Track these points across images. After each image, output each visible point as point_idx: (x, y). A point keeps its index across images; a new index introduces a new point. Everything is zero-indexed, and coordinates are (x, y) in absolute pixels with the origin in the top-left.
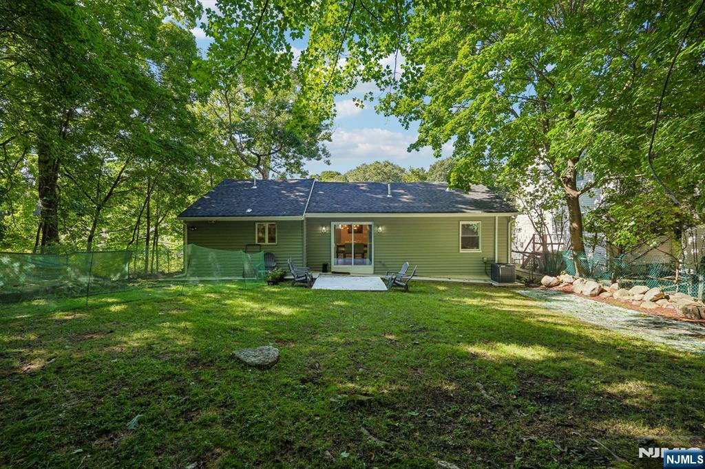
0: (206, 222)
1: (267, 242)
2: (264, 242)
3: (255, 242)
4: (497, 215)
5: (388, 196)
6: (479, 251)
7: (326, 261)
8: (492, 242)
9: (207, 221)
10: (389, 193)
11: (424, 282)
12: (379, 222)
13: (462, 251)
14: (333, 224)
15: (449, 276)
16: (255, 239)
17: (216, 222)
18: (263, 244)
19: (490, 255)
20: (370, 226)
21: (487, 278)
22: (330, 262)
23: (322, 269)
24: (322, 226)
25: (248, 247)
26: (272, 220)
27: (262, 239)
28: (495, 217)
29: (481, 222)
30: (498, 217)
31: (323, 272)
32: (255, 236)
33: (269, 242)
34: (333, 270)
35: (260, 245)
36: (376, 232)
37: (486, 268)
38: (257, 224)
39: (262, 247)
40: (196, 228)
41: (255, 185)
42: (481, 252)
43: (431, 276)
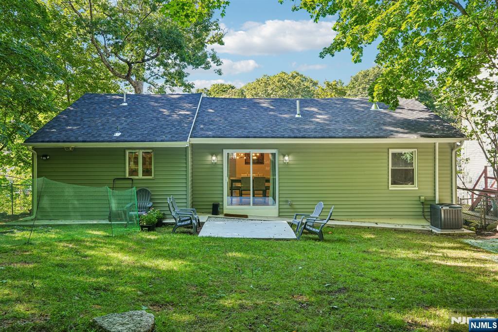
0: (62, 149)
1: (140, 176)
2: (137, 175)
3: (125, 175)
4: (438, 141)
5: (297, 116)
6: (415, 188)
7: (217, 200)
8: (432, 175)
10: (298, 112)
11: (344, 227)
12: (285, 150)
13: (393, 188)
14: (226, 152)
15: (376, 221)
16: (125, 172)
17: (75, 149)
18: (136, 177)
19: (429, 194)
20: (274, 155)
21: (425, 223)
22: (223, 201)
23: (211, 211)
24: (212, 155)
25: (117, 182)
26: (148, 146)
27: (134, 172)
28: (435, 143)
29: (416, 150)
30: (439, 143)
31: (213, 214)
32: (125, 168)
33: (143, 176)
34: (225, 212)
35: (132, 179)
36: (281, 162)
37: (423, 210)
38: (127, 152)
39: (134, 182)
40: (48, 157)
41: (125, 101)
42: (417, 188)
43: (353, 220)
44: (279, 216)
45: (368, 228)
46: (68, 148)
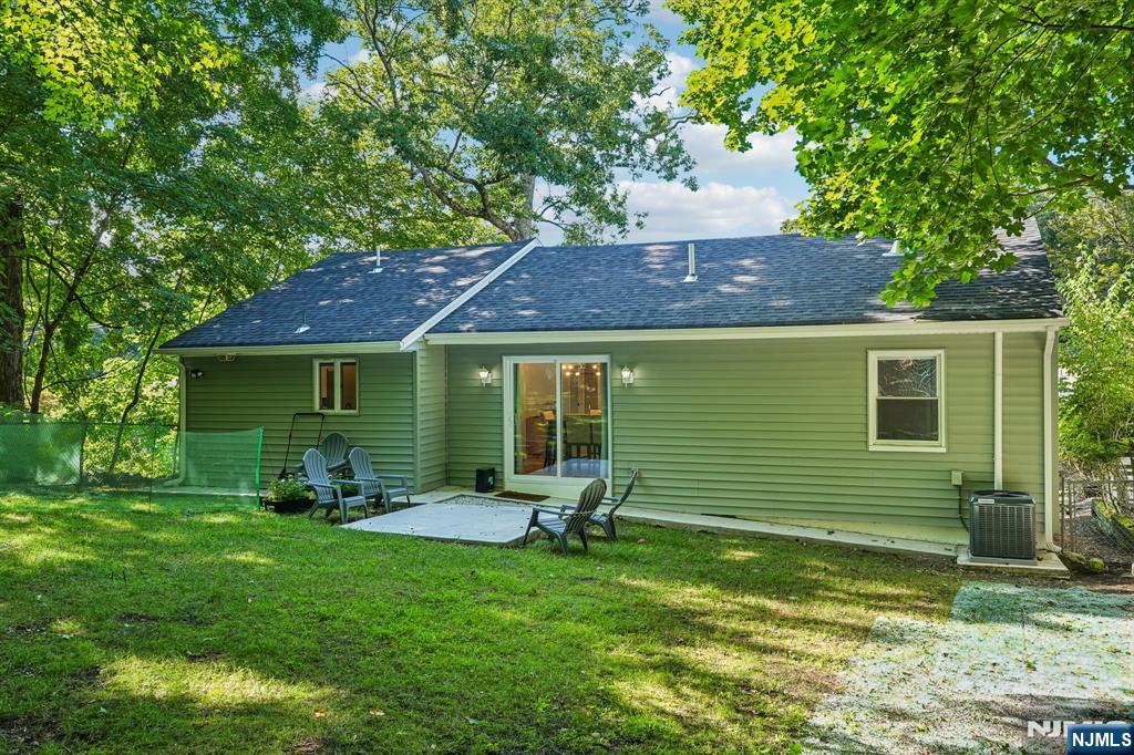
0: (214, 359)
1: (338, 409)
2: (333, 408)
3: (312, 407)
4: (1000, 328)
5: (689, 279)
6: (937, 447)
7: (486, 461)
8: (985, 419)
10: (692, 269)
12: (622, 356)
13: (876, 445)
14: (508, 362)
15: (829, 526)
16: (312, 400)
17: (237, 358)
18: (330, 411)
19: (977, 464)
20: (603, 366)
22: (502, 465)
23: (474, 484)
24: (481, 369)
25: (300, 419)
26: (347, 352)
27: (327, 402)
28: (994, 334)
29: (942, 352)
30: (1004, 334)
31: (477, 491)
32: (312, 393)
33: (342, 408)
34: (508, 487)
35: (324, 416)
36: (617, 384)
37: (960, 506)
38: (316, 364)
39: (328, 420)
40: (200, 374)
41: (379, 264)
42: (943, 450)
43: (780, 521)
45: (797, 540)
46: (223, 357)
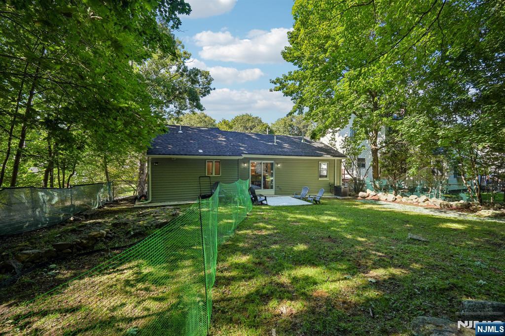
1: (214, 175)
3: (205, 175)
4: (336, 159)
5: (275, 144)
8: (333, 173)
9: (171, 158)
10: (275, 142)
12: (277, 161)
14: (251, 161)
16: (205, 172)
17: (177, 159)
18: (211, 175)
19: (332, 181)
20: (272, 163)
21: (330, 194)
24: (244, 164)
25: (201, 178)
29: (328, 162)
35: (209, 177)
36: (276, 167)
37: (330, 189)
38: (207, 162)
42: (329, 179)
44: (275, 194)
